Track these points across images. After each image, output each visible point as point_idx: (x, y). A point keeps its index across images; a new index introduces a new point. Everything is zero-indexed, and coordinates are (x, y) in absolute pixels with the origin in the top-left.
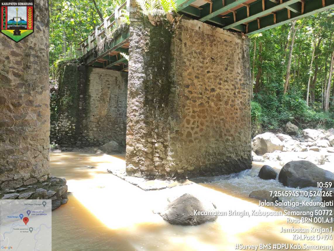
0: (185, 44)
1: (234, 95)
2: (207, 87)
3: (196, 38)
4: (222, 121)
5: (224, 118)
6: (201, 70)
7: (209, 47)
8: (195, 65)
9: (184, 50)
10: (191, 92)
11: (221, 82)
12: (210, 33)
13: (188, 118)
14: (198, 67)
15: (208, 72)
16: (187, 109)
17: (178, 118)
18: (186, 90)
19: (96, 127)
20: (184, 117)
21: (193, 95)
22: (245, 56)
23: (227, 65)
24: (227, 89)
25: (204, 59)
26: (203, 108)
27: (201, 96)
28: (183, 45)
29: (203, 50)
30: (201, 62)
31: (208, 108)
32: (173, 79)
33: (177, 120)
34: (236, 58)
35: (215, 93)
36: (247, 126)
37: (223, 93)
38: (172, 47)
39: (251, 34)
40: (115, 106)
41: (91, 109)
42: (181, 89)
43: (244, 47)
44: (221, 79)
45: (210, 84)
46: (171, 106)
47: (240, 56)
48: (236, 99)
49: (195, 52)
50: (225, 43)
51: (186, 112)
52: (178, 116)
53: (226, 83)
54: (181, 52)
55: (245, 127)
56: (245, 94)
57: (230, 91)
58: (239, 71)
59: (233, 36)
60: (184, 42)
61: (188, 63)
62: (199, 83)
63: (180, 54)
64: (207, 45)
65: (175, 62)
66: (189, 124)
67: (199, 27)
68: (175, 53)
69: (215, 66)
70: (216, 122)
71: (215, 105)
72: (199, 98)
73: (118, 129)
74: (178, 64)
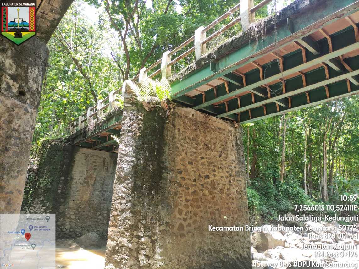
0: (179, 130)
1: (229, 183)
2: (201, 174)
3: (190, 124)
4: (217, 212)
5: (220, 208)
6: (195, 155)
7: (202, 134)
8: (188, 151)
9: (177, 136)
10: (183, 179)
11: (216, 169)
12: (203, 120)
13: (180, 207)
14: (192, 153)
15: (202, 158)
16: (179, 198)
17: (169, 207)
18: (179, 177)
19: (75, 214)
20: (176, 206)
21: (186, 182)
22: (239, 143)
23: (221, 152)
24: (222, 177)
25: (197, 145)
26: (197, 197)
27: (194, 183)
28: (176, 131)
29: (197, 136)
30: (194, 148)
31: (202, 197)
32: (165, 164)
33: (167, 209)
34: (230, 145)
35: (209, 181)
36: (245, 218)
37: (217, 181)
38: (165, 132)
39: (243, 123)
40: (100, 190)
41: (72, 193)
42: (174, 175)
43: (237, 135)
44: (215, 166)
45: (204, 170)
46: (162, 194)
47: (234, 143)
48: (232, 188)
49: (189, 138)
50: (218, 130)
51: (179, 200)
52: (169, 205)
53: (220, 170)
54: (174, 137)
55: (243, 219)
56: (241, 183)
57: (225, 178)
58: (234, 158)
59: (226, 124)
60: (177, 127)
61: (181, 149)
62: (193, 169)
63: (173, 139)
64: (200, 131)
65: (167, 147)
66: (181, 214)
67: (193, 115)
68: (168, 138)
69: (209, 152)
70: (211, 213)
71: (209, 193)
72: (193, 185)
73: (100, 217)
74: (171, 149)
